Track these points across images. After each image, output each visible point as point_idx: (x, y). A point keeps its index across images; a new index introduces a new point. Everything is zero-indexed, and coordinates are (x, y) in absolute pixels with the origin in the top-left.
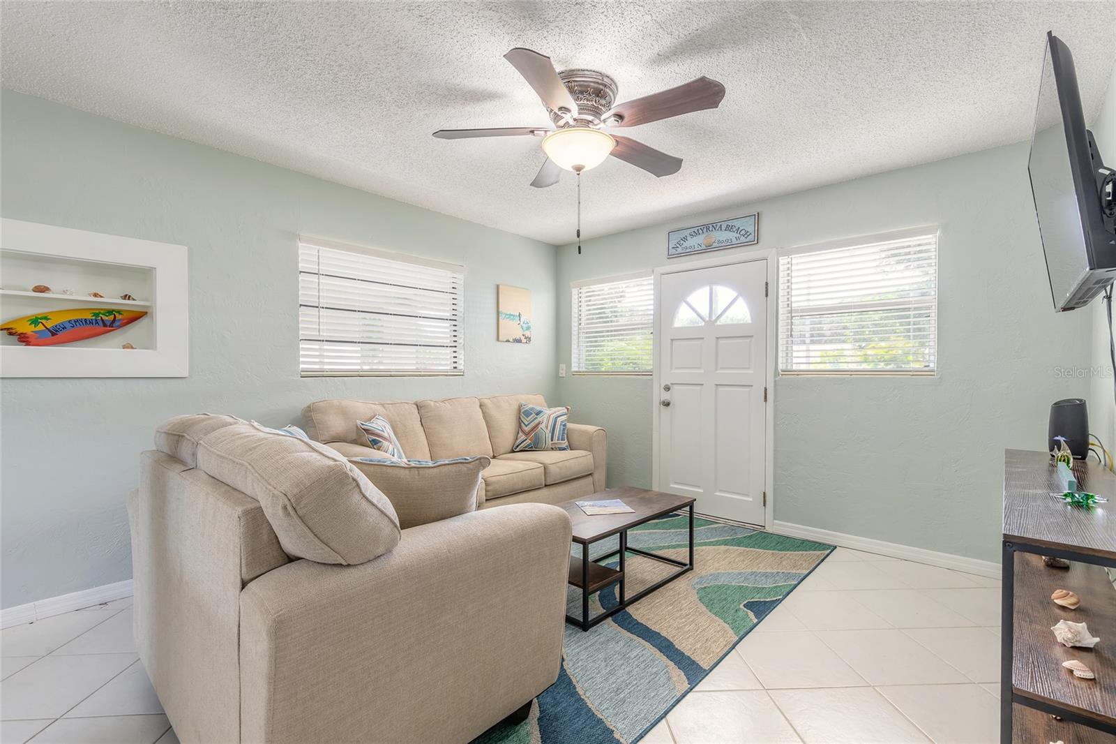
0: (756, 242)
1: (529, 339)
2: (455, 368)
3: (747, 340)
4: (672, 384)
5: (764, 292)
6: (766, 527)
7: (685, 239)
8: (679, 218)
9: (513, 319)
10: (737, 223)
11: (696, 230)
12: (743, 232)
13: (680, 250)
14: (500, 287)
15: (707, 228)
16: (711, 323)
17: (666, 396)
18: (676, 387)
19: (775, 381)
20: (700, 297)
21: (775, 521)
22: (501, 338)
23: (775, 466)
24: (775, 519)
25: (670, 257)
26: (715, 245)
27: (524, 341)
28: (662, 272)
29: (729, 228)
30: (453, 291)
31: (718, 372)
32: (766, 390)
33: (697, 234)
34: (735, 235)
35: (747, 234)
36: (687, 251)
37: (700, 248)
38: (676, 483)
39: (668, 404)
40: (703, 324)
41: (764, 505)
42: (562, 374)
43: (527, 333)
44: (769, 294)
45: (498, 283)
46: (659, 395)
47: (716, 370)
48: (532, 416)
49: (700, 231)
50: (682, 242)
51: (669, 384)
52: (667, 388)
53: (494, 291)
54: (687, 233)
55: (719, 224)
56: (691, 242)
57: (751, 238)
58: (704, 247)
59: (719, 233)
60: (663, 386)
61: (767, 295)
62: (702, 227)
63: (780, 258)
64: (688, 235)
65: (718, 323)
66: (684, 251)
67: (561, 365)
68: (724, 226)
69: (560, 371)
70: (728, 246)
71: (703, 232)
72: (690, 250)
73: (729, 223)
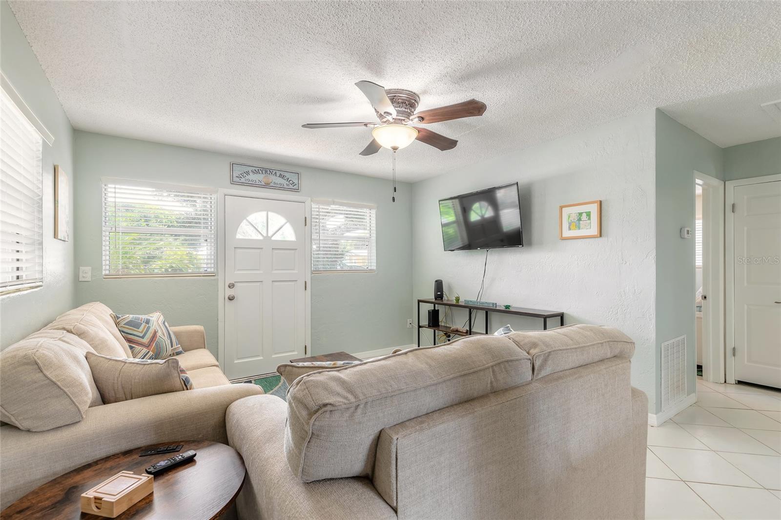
3: (293, 252)
4: (235, 282)
5: (304, 223)
7: (248, 173)
8: (241, 156)
10: (287, 175)
11: (257, 169)
12: (291, 182)
13: (243, 180)
15: (266, 171)
16: (267, 239)
17: (230, 292)
18: (238, 286)
19: (311, 277)
20: (258, 218)
23: (311, 328)
25: (233, 182)
26: (271, 185)
28: (226, 193)
29: (280, 176)
31: (274, 271)
32: (306, 282)
33: (258, 172)
34: (286, 182)
35: (293, 184)
36: (250, 183)
37: (260, 183)
38: (239, 359)
39: (232, 298)
40: (261, 238)
41: (306, 353)
42: (85, 278)
43: (68, 230)
44: (307, 224)
46: (223, 292)
49: (260, 172)
50: (245, 175)
51: (233, 282)
52: (231, 286)
54: (250, 169)
55: (275, 171)
56: (252, 177)
57: (296, 187)
58: (263, 184)
59: (275, 177)
60: (227, 285)
61: (305, 225)
62: (262, 169)
63: (312, 204)
64: (250, 171)
65: (273, 238)
66: (247, 182)
67: (82, 268)
68: (278, 174)
69: (81, 275)
70: (281, 188)
71: (262, 173)
72: (252, 183)
73: (282, 173)
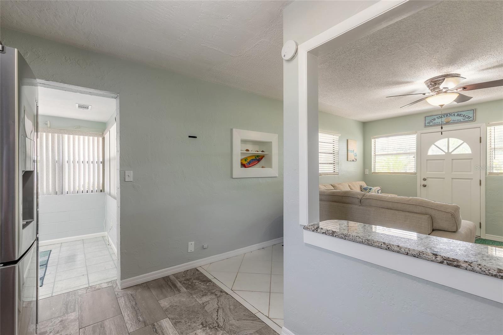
0: (474, 121)
1: (356, 160)
2: (334, 172)
3: (470, 160)
4: (427, 178)
5: (479, 141)
6: (481, 236)
7: (434, 119)
9: (352, 152)
10: (463, 113)
11: (440, 116)
12: (467, 117)
13: (431, 124)
14: (349, 140)
15: (447, 115)
16: (448, 154)
17: (424, 183)
18: (429, 179)
19: (486, 177)
20: (442, 143)
21: (486, 234)
22: (349, 160)
23: (486, 212)
24: (486, 233)
25: (426, 126)
26: (451, 122)
27: (355, 160)
28: (421, 133)
29: (458, 115)
30: (333, 142)
31: (453, 173)
32: (480, 181)
34: (462, 118)
35: (469, 117)
36: (435, 124)
37: (443, 123)
39: (425, 186)
40: (444, 153)
41: (480, 228)
42: (366, 173)
43: (356, 158)
44: (482, 141)
45: (348, 139)
46: (420, 182)
47: (452, 172)
48: (368, 190)
49: (443, 116)
50: (433, 121)
51: (426, 178)
52: (425, 180)
53: (346, 142)
54: (435, 117)
55: (453, 114)
56: (438, 121)
57: (471, 119)
58: (445, 123)
59: (454, 117)
60: (422, 179)
61: (480, 142)
62: (444, 115)
63: (488, 127)
64: (436, 118)
65: (453, 153)
66: (434, 124)
67: (366, 170)
68: (456, 114)
69: (366, 172)
70: (459, 122)
71: (444, 117)
72: (437, 124)
73: (459, 113)
